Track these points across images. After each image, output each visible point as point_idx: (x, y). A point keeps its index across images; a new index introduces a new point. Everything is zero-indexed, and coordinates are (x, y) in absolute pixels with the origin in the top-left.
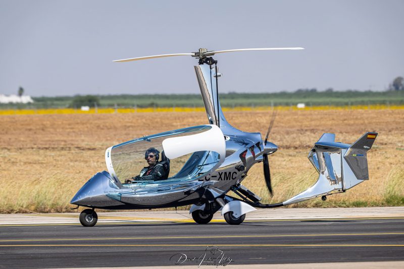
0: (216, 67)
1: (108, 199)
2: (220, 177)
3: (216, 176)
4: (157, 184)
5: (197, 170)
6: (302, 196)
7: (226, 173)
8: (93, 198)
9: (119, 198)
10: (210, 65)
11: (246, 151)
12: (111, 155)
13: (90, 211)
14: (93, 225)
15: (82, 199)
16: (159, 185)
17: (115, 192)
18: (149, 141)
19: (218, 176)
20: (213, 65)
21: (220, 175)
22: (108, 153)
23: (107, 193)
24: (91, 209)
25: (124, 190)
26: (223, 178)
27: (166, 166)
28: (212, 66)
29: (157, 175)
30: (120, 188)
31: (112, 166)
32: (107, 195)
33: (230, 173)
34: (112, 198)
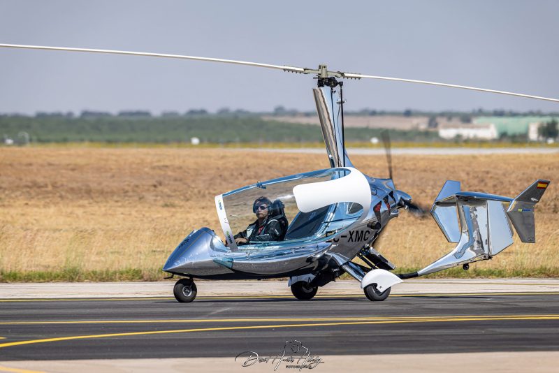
0: (341, 90)
1: (216, 265)
2: (351, 237)
3: (346, 237)
4: (278, 247)
5: (323, 227)
6: (440, 263)
7: (357, 232)
8: (196, 264)
9: (229, 264)
10: (332, 87)
11: (380, 203)
12: (225, 207)
13: (186, 281)
14: (191, 300)
15: (180, 265)
16: (280, 248)
17: (225, 256)
18: (265, 188)
19: (349, 236)
20: (337, 88)
21: (351, 235)
22: (220, 204)
23: (213, 258)
24: (188, 278)
25: (236, 254)
26: (354, 240)
27: (283, 222)
28: (334, 89)
29: (275, 235)
30: (233, 251)
31: (227, 221)
32: (214, 261)
33: (362, 232)
34: (221, 265)
